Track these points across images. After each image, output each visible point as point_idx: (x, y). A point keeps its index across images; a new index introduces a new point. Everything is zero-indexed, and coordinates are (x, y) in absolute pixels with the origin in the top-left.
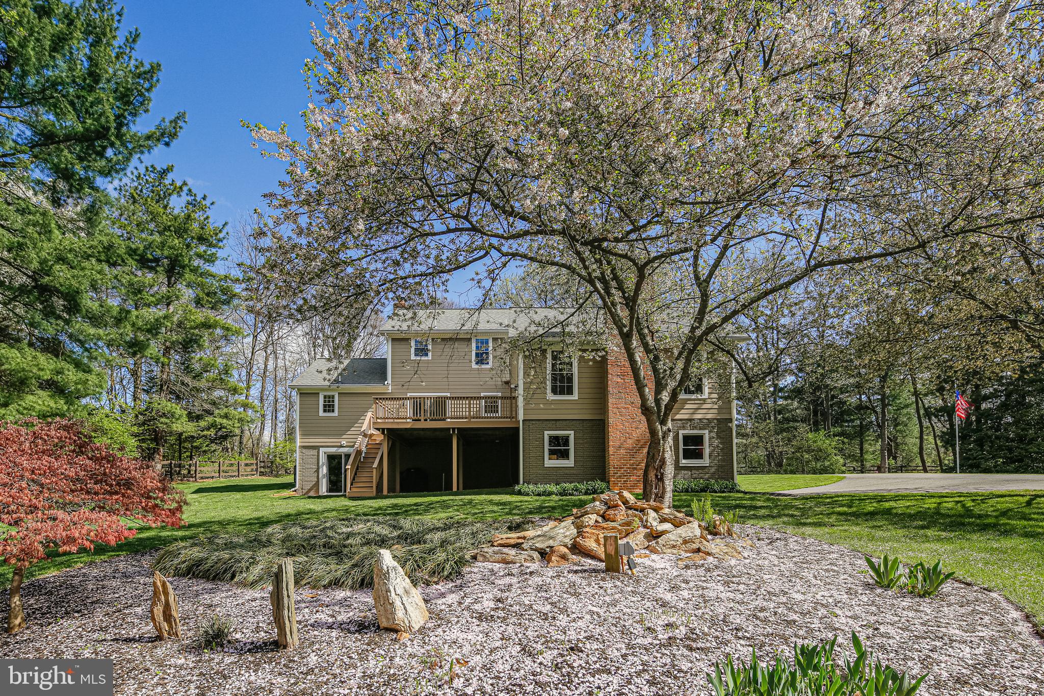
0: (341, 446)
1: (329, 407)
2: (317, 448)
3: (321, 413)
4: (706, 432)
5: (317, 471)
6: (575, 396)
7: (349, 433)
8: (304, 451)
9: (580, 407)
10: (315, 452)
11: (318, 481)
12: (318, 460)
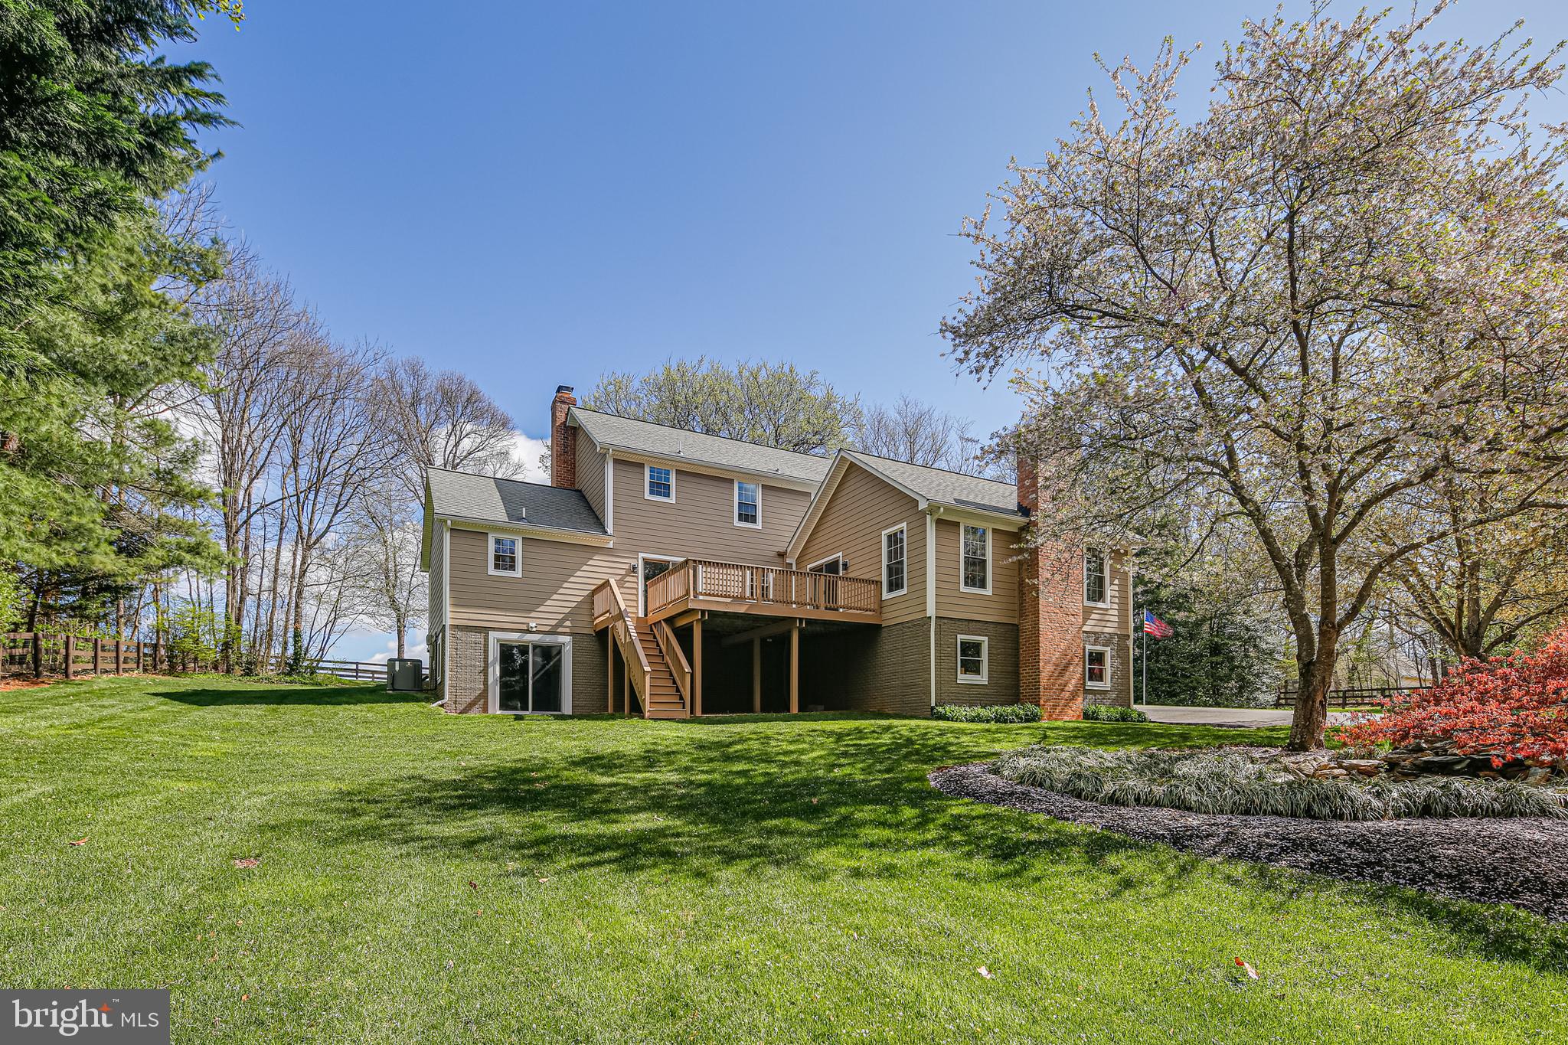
0: (529, 631)
1: (504, 560)
2: (485, 630)
3: (491, 571)
4: (1108, 649)
5: (485, 671)
6: (988, 591)
7: (542, 608)
8: (459, 634)
9: (993, 605)
10: (480, 638)
11: (486, 690)
12: (486, 651)
